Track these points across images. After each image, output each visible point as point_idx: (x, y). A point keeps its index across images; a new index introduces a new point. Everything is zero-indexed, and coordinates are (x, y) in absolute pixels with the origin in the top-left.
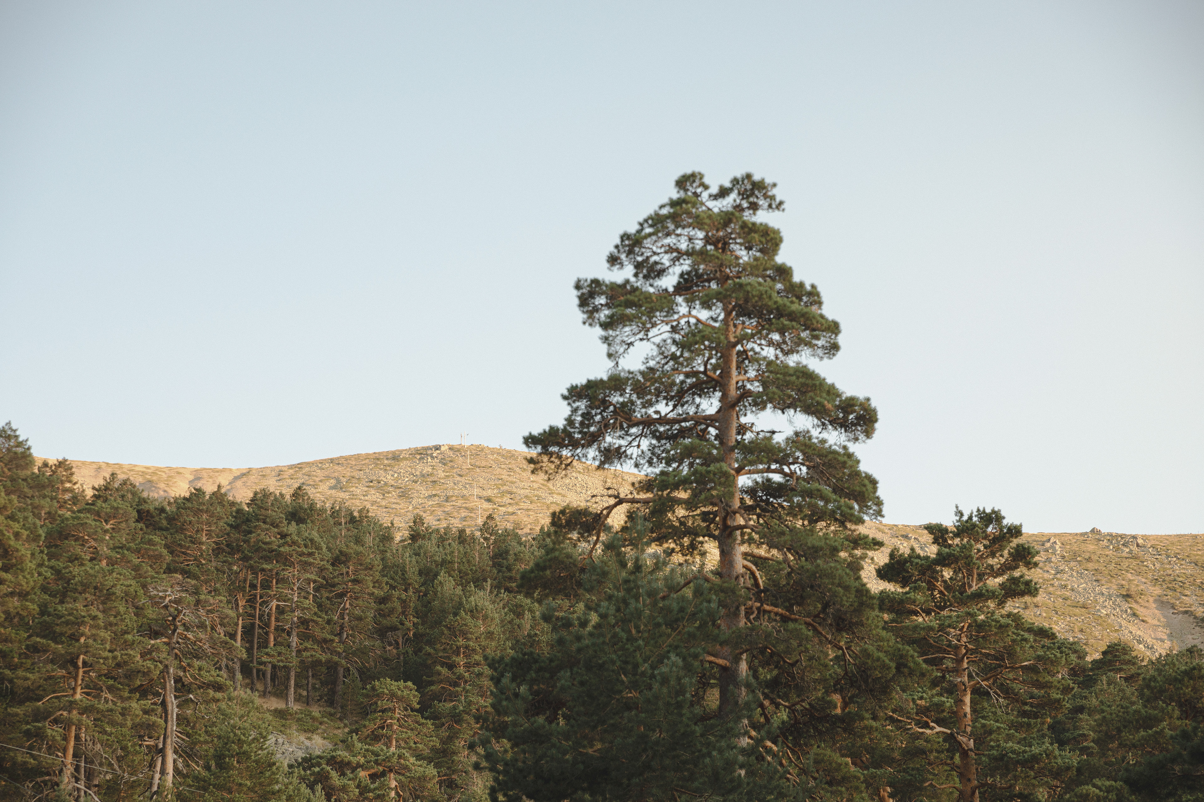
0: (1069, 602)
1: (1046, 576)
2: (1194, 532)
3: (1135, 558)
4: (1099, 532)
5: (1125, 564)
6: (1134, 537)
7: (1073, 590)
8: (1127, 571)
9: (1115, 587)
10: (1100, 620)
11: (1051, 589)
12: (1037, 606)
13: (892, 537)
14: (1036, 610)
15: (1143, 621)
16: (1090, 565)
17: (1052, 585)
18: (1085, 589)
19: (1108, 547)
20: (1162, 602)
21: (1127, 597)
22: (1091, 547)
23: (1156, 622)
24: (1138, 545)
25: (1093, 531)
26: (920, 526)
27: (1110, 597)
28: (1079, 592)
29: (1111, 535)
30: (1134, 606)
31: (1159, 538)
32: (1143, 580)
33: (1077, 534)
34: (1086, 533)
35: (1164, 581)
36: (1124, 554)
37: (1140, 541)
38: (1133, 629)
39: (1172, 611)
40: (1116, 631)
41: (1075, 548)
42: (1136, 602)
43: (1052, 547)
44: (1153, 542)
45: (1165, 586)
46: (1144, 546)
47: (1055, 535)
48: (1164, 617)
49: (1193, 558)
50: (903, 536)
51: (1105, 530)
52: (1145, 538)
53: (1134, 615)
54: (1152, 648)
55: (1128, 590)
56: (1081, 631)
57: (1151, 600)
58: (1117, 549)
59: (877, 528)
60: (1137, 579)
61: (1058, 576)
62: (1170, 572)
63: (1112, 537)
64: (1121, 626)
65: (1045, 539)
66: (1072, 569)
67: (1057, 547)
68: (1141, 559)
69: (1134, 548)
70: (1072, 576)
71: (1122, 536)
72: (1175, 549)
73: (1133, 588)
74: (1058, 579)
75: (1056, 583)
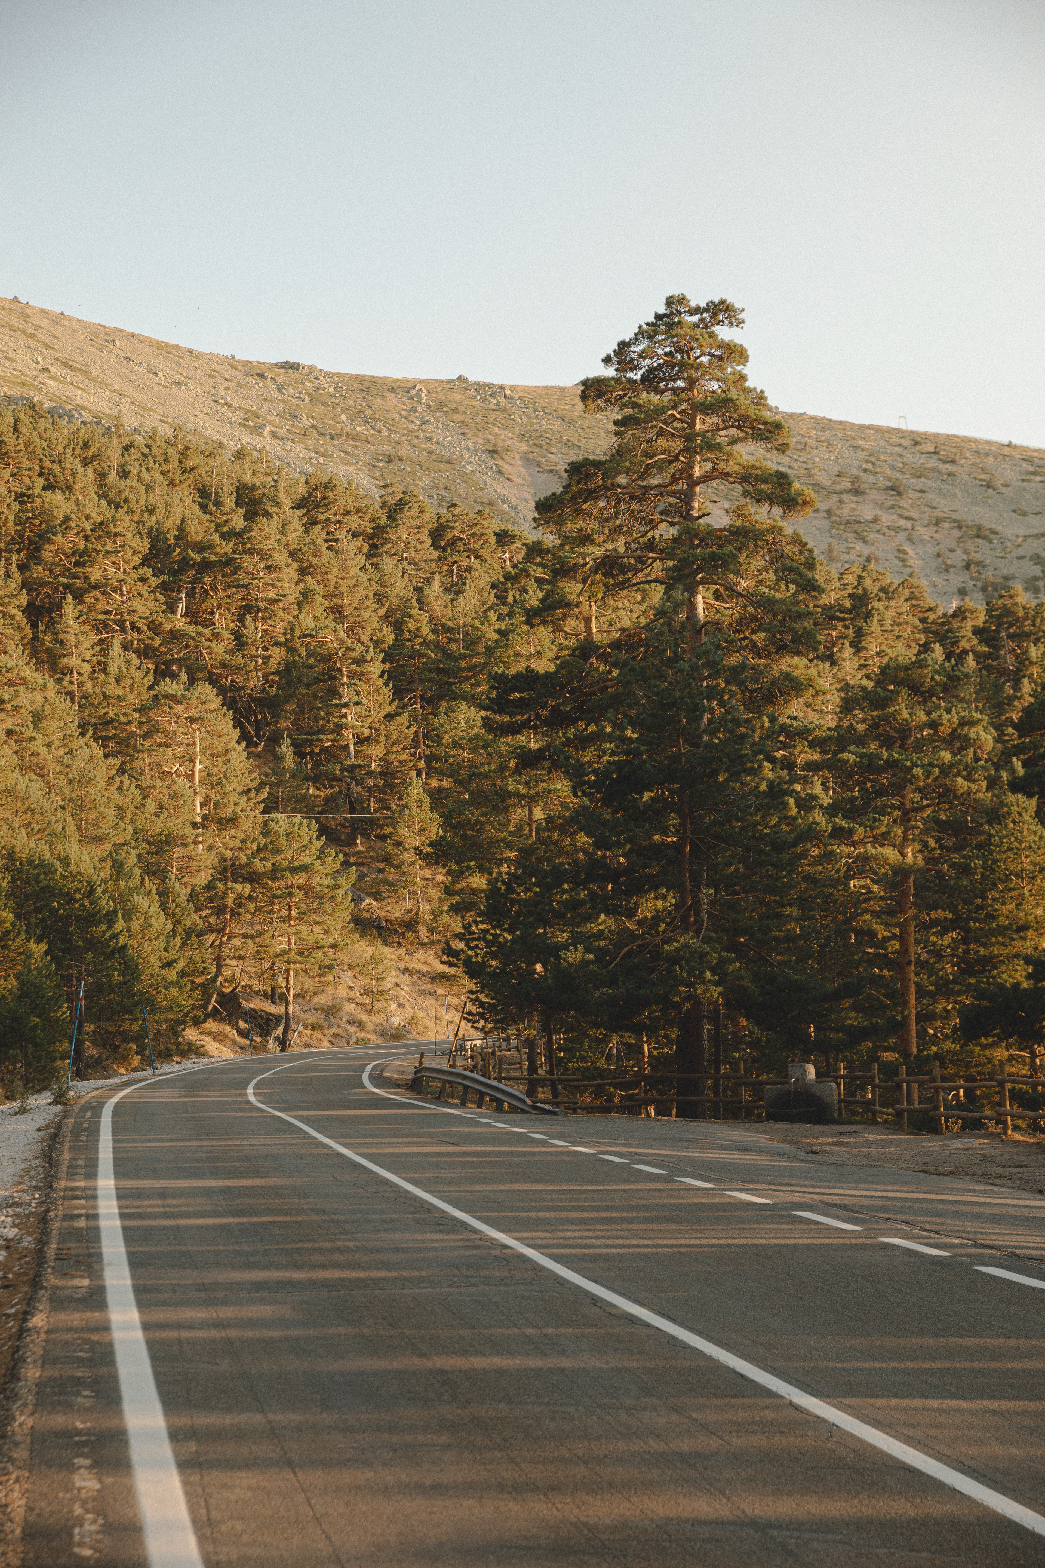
0: (434, 457)
1: (411, 426)
2: (561, 385)
3: (503, 410)
4: (465, 380)
5: (492, 416)
6: (502, 387)
7: (438, 443)
8: (494, 425)
9: (481, 441)
10: (466, 477)
11: (416, 441)
12: (401, 460)
13: (247, 375)
14: (399, 463)
15: (508, 479)
16: (457, 417)
17: (417, 437)
18: (450, 443)
19: (475, 397)
20: (528, 460)
21: (493, 452)
22: (458, 397)
23: (521, 481)
24: (505, 397)
25: (459, 378)
26: (277, 364)
27: (476, 451)
28: (444, 446)
29: (477, 383)
30: (500, 462)
31: (527, 389)
32: (510, 435)
33: (443, 381)
34: (452, 381)
35: (531, 436)
36: (492, 406)
37: (508, 392)
38: (498, 487)
39: (537, 469)
40: (482, 489)
41: (441, 396)
42: (502, 458)
43: (418, 395)
44: (521, 394)
45: (531, 443)
46: (512, 398)
47: (421, 381)
48: (530, 475)
49: (560, 412)
50: (258, 375)
51: (472, 378)
52: (513, 388)
53: (500, 472)
54: (516, 508)
55: (495, 445)
56: (446, 488)
57: (517, 456)
58: (484, 400)
59: (230, 365)
60: (504, 434)
61: (423, 427)
62: (537, 427)
63: (480, 387)
64: (486, 484)
65: (410, 385)
66: (437, 420)
67: (423, 395)
68: (509, 412)
69: (502, 400)
70: (437, 427)
71: (490, 386)
72: (542, 402)
73: (500, 444)
74: (423, 431)
75: (421, 435)
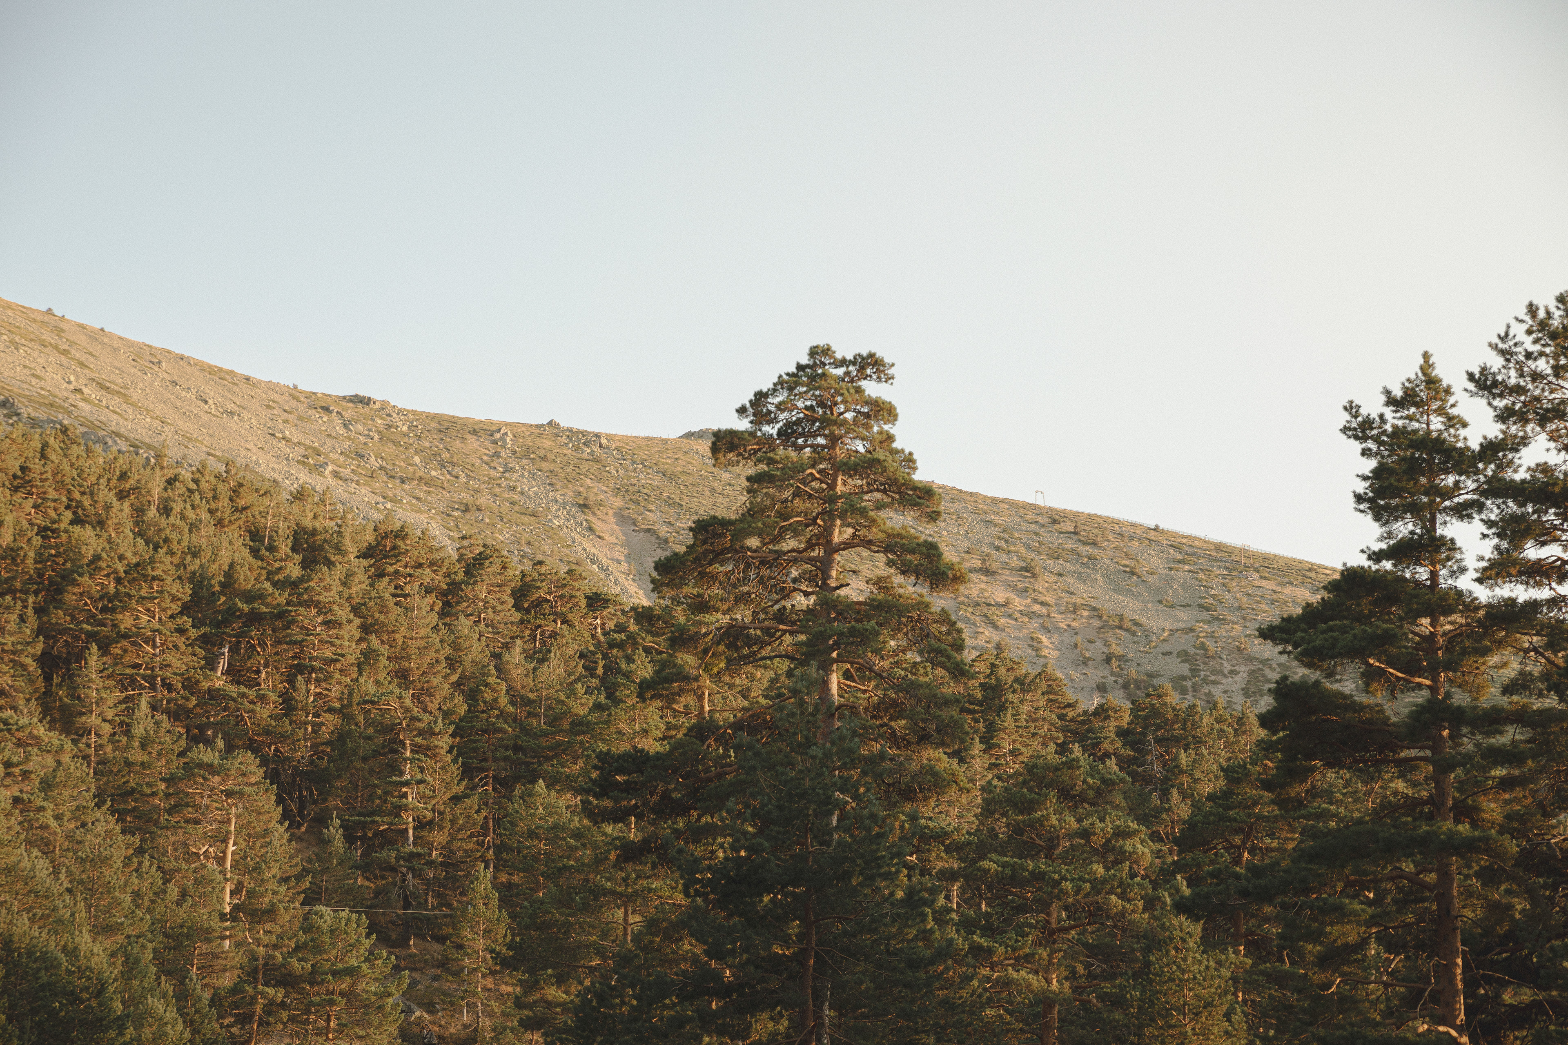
0: (516, 508)
1: (493, 473)
2: (665, 436)
3: (597, 461)
4: (557, 426)
5: (585, 467)
6: (597, 436)
7: (522, 493)
8: (587, 476)
9: (571, 494)
10: (551, 533)
11: (497, 490)
12: (479, 510)
13: (310, 407)
14: (477, 513)
15: (599, 537)
16: (545, 465)
17: (499, 485)
18: (536, 493)
19: (567, 444)
20: (623, 517)
21: (584, 506)
22: (547, 443)
23: (614, 540)
24: (601, 446)
25: (550, 423)
26: (344, 398)
27: (565, 504)
28: (529, 497)
29: (570, 430)
30: (591, 518)
31: (626, 439)
32: (604, 488)
33: (531, 426)
34: (543, 425)
35: (627, 491)
36: (585, 456)
37: (604, 441)
38: (588, 546)
39: (633, 528)
40: (568, 546)
41: (529, 442)
42: (594, 514)
43: (502, 439)
44: (618, 444)
45: (627, 498)
46: (608, 448)
47: (507, 424)
48: (624, 534)
49: (661, 466)
50: (322, 408)
51: (564, 424)
52: (609, 437)
53: (590, 529)
54: (607, 569)
55: (586, 499)
56: (529, 543)
57: (611, 512)
58: (577, 449)
59: (291, 395)
60: (597, 487)
61: (507, 475)
62: (634, 481)
63: (572, 434)
64: (574, 542)
65: (494, 428)
66: (523, 468)
67: (508, 439)
68: (604, 463)
69: (597, 449)
70: (522, 476)
71: (584, 433)
72: (641, 454)
73: (592, 498)
74: (506, 479)
75: (504, 483)
